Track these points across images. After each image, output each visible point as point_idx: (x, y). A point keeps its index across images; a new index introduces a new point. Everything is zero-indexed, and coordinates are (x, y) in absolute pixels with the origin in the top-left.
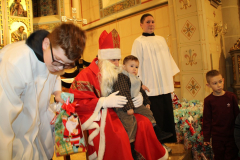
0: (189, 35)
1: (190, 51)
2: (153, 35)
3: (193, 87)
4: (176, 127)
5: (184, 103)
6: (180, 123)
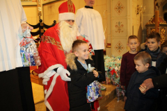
0: (119, 12)
1: (119, 23)
2: (92, 8)
4: (106, 74)
5: (113, 58)
6: (109, 70)
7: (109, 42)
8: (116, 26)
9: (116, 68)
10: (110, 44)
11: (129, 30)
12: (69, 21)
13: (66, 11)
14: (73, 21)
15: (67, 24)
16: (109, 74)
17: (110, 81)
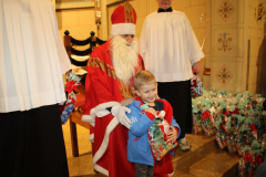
0: (226, 16)
1: (225, 35)
2: (170, 10)
3: (224, 76)
4: (195, 118)
5: (211, 92)
6: (200, 112)
7: (207, 67)
8: (220, 40)
9: (212, 110)
10: (208, 70)
11: (241, 47)
12: (126, 36)
13: (122, 20)
14: (133, 36)
15: (124, 41)
16: (199, 118)
17: (200, 130)
